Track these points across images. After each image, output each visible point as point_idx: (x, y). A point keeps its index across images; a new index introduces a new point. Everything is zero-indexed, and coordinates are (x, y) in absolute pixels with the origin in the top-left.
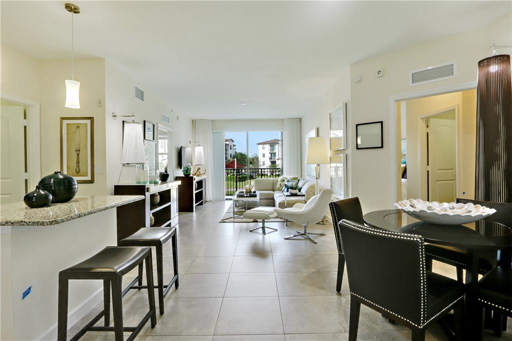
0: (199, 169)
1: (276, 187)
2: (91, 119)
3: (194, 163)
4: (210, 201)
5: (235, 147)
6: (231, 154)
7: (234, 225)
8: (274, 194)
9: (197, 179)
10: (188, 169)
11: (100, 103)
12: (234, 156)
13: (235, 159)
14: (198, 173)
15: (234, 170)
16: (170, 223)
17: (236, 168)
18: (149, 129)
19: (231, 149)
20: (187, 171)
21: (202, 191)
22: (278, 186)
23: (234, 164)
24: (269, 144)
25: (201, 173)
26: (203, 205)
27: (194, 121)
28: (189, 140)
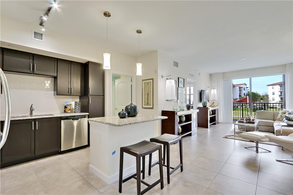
0: (214, 103)
1: (276, 118)
2: (153, 79)
3: (211, 99)
4: (221, 123)
6: (244, 94)
7: (235, 141)
8: (273, 123)
9: (210, 109)
10: (205, 103)
11: (156, 71)
12: (246, 94)
13: (248, 97)
14: (213, 105)
15: (247, 104)
16: (191, 133)
17: (248, 102)
18: (181, 81)
19: (244, 90)
21: (215, 116)
22: (279, 117)
23: (247, 100)
24: (279, 85)
25: (215, 105)
26: (216, 125)
27: (211, 75)
28: (208, 86)
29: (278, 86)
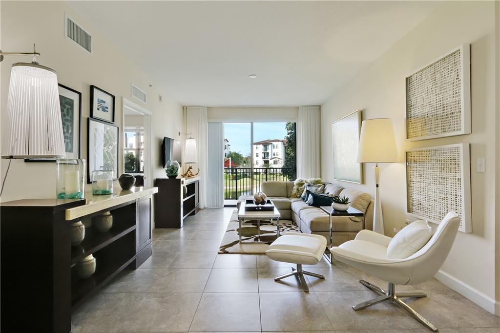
0: (191, 168)
1: (291, 193)
3: (184, 161)
4: (204, 208)
5: (229, 147)
6: (226, 154)
9: (186, 182)
10: (173, 168)
12: (228, 155)
13: (230, 158)
14: (189, 173)
16: (134, 261)
17: (230, 167)
18: (104, 102)
19: (226, 148)
20: (172, 172)
21: (194, 196)
22: (294, 191)
23: (229, 163)
24: (263, 144)
25: (193, 174)
26: (196, 215)
27: (185, 109)
28: (178, 131)
29: (261, 145)
